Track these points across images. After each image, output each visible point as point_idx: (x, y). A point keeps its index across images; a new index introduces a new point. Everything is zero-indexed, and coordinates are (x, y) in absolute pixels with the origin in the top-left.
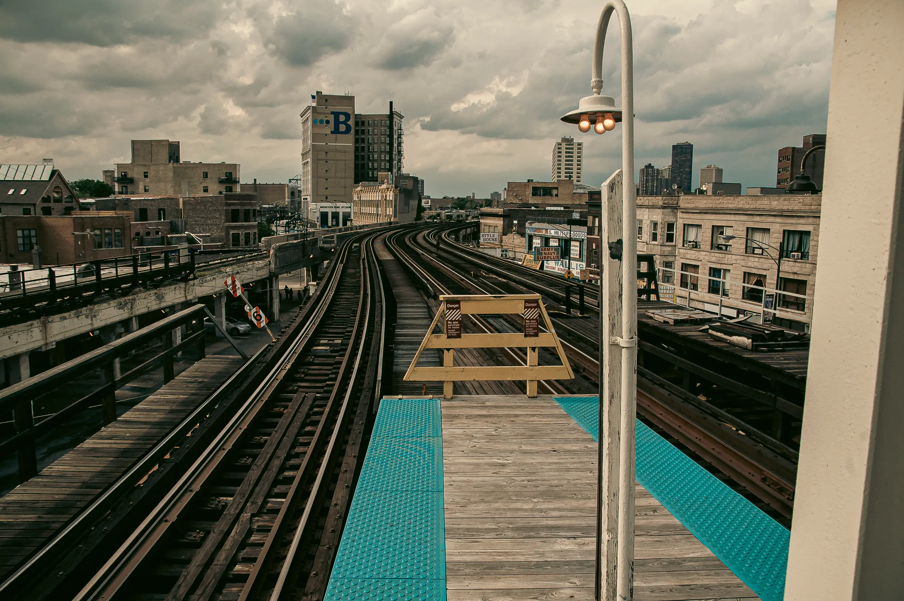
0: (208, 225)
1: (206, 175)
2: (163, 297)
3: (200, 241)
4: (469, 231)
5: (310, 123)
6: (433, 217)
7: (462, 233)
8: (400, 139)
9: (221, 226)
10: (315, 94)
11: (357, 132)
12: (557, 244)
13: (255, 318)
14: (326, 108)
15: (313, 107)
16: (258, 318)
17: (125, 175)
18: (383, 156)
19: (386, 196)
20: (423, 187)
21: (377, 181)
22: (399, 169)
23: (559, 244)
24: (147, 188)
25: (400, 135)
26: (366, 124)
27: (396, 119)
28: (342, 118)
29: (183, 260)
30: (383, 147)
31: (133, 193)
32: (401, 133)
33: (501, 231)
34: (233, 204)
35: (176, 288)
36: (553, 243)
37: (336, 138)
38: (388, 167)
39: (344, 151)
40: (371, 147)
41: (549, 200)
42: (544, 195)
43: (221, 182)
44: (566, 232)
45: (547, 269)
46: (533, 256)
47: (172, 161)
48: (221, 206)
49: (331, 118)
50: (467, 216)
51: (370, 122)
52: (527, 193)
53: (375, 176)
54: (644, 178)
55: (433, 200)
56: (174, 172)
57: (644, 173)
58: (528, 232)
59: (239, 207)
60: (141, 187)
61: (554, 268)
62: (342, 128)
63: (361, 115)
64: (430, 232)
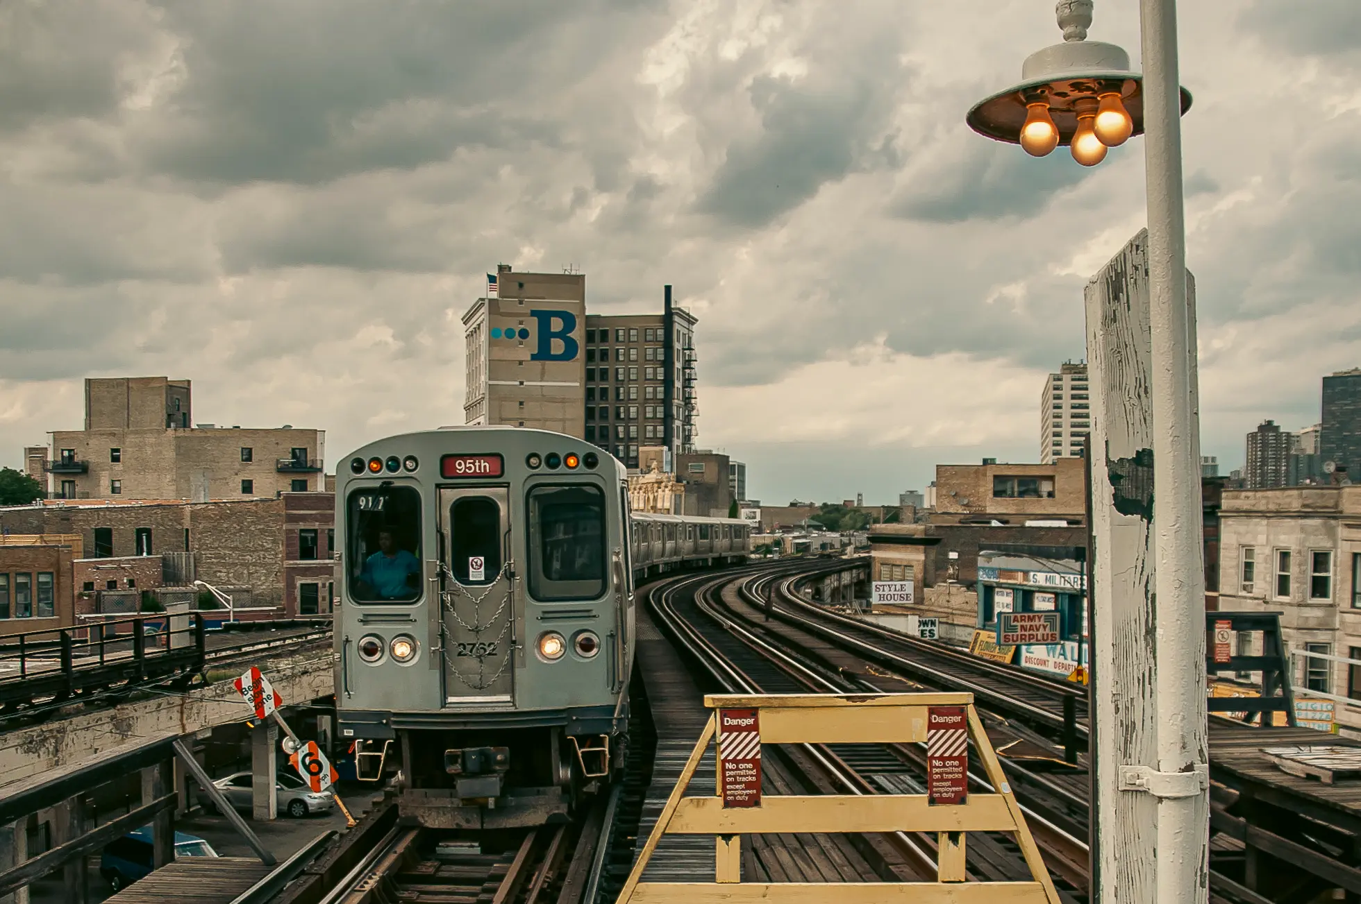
0: (246, 565)
1: (248, 455)
2: (129, 726)
3: (226, 600)
4: (846, 578)
5: (483, 337)
6: (767, 549)
7: (830, 583)
8: (688, 371)
9: (277, 568)
10: (495, 273)
11: (590, 356)
12: (1051, 606)
13: (307, 768)
15: (490, 300)
16: (314, 768)
17: (71, 457)
18: (649, 409)
19: (655, 499)
20: (742, 482)
21: (636, 466)
22: (687, 438)
23: (1056, 606)
24: (117, 484)
25: (690, 361)
26: (611, 336)
27: (679, 325)
28: (557, 325)
29: (177, 643)
30: (650, 390)
31: (86, 496)
32: (690, 356)
33: (920, 576)
34: (303, 518)
35: (159, 705)
36: (1043, 604)
37: (543, 369)
38: (660, 435)
39: (561, 400)
40: (622, 390)
41: (1031, 505)
42: (1021, 494)
43: (282, 470)
44: (1072, 577)
45: (1028, 665)
46: (994, 634)
47: (172, 425)
48: (275, 521)
49: (532, 325)
50: (844, 545)
51: (621, 332)
52: (982, 490)
53: (632, 454)
54: (1256, 454)
55: (765, 510)
56: (178, 447)
57: (1256, 444)
58: (982, 577)
59: (316, 525)
60: (105, 483)
61: (1044, 662)
62: (557, 346)
63: (599, 317)
64: (754, 581)
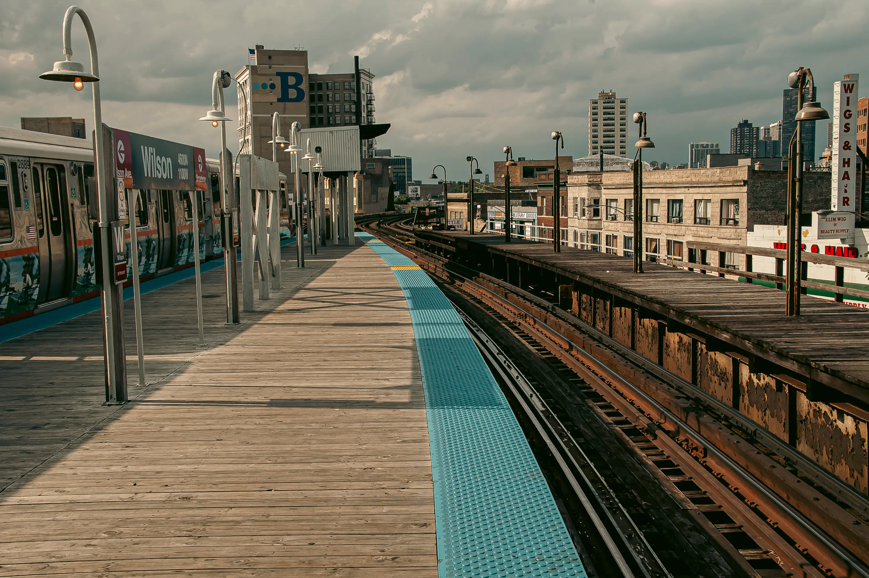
5: (248, 88)
8: (370, 106)
10: (254, 48)
11: (312, 99)
14: (270, 68)
15: (252, 65)
25: (371, 100)
26: (324, 87)
27: (364, 79)
28: (292, 80)
30: (348, 118)
32: (371, 97)
37: (285, 107)
40: (331, 118)
49: (277, 82)
51: (330, 84)
54: (737, 142)
55: (423, 187)
57: (737, 135)
62: (293, 93)
63: (316, 75)
